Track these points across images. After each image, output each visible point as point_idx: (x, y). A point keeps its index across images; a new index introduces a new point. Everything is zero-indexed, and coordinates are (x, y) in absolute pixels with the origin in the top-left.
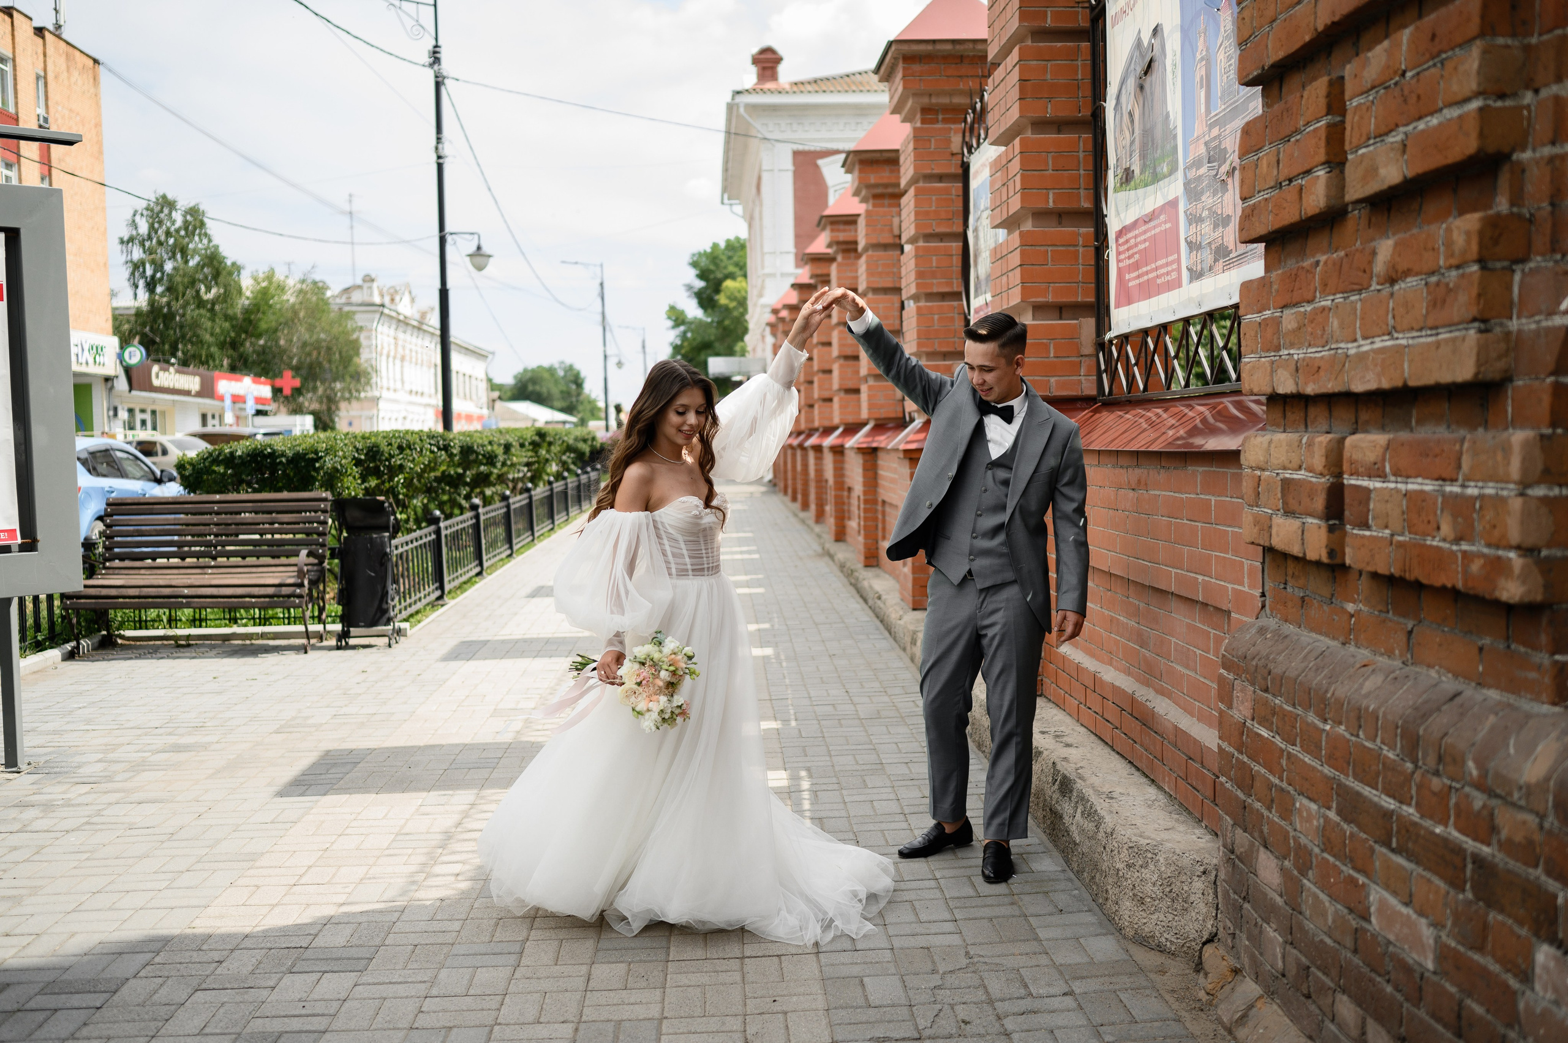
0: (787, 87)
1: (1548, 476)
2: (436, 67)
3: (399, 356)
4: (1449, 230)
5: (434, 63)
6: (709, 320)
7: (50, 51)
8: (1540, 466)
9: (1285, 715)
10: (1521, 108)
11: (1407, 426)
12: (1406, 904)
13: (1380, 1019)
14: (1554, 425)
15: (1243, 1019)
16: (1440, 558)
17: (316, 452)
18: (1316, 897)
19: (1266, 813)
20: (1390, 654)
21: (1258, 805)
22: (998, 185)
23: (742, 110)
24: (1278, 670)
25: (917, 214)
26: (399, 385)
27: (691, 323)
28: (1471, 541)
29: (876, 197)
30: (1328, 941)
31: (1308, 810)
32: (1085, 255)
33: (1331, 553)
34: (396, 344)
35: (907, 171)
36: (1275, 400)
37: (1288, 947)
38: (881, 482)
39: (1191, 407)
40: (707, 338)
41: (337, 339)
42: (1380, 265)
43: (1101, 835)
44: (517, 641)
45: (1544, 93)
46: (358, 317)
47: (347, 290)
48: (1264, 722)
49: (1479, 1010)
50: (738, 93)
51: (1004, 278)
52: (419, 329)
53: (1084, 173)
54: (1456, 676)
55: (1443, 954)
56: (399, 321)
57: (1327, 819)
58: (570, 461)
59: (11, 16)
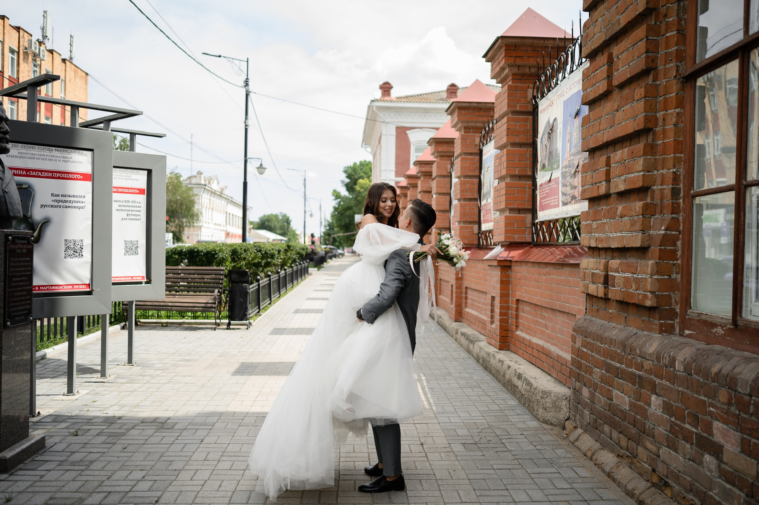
0: (394, 99)
1: (658, 273)
2: (247, 87)
3: (211, 208)
4: (635, 205)
5: (246, 86)
6: (351, 197)
7: (68, 69)
8: (656, 270)
9: (591, 343)
10: (654, 175)
11: (626, 258)
12: (622, 393)
13: (615, 429)
14: (659, 260)
15: (577, 440)
16: (632, 295)
17: (215, 251)
18: (599, 397)
19: (585, 375)
20: (621, 324)
21: (583, 373)
22: (497, 164)
23: (375, 109)
24: (589, 331)
25: (461, 168)
26: (210, 221)
27: (342, 198)
28: (639, 290)
29: (441, 156)
30: (602, 410)
31: (597, 371)
32: (529, 192)
33: (605, 295)
34: (210, 202)
35: (457, 149)
36: (590, 248)
37: (591, 415)
38: (439, 271)
39: (566, 248)
40: (350, 205)
41: (185, 199)
42: (618, 213)
43: (532, 389)
44: (297, 329)
45: (660, 172)
46: (194, 190)
47: (189, 178)
48: (585, 347)
49: (639, 417)
50: (373, 101)
51: (499, 198)
52: (220, 196)
53: (529, 162)
54: (637, 329)
55: (631, 405)
56: (212, 192)
57: (602, 373)
58: (297, 258)
59: (52, 54)
